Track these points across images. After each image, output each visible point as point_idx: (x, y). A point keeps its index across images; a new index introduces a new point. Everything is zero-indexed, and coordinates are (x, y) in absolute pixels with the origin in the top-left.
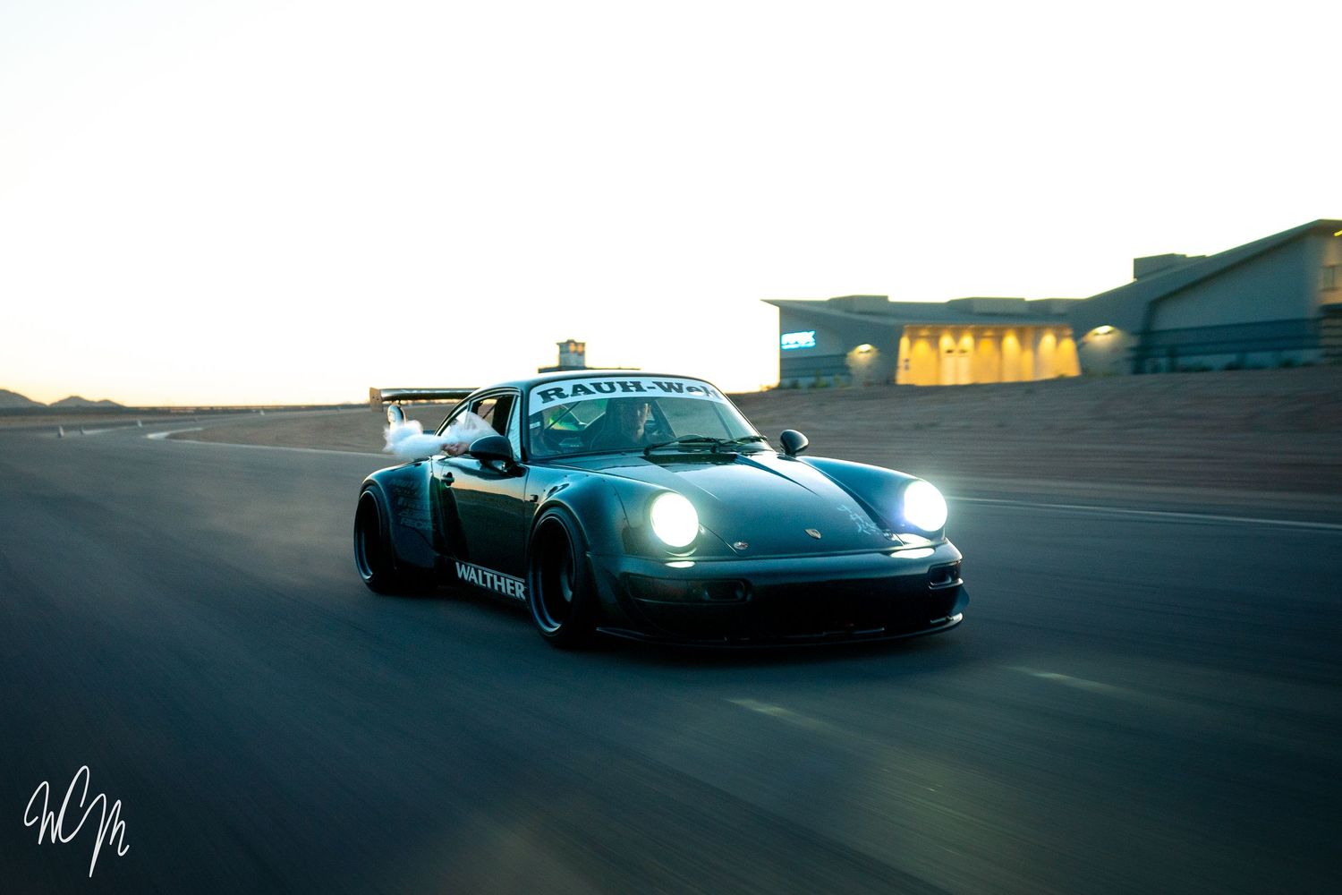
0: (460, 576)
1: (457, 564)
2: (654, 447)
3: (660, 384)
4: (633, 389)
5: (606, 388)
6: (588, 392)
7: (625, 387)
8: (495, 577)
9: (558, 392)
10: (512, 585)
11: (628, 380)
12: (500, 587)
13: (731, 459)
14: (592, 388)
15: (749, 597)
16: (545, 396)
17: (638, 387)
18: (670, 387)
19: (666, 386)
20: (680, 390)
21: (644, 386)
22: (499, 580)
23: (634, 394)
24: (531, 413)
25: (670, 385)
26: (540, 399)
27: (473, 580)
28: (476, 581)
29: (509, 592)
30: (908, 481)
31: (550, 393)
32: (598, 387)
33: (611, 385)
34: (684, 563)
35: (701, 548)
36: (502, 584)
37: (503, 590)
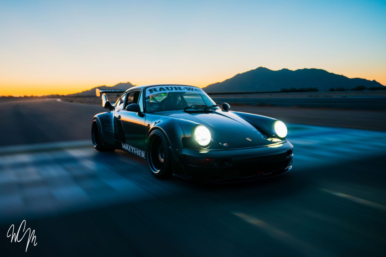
0: (123, 147)
1: (122, 144)
2: (187, 108)
3: (186, 88)
4: (179, 89)
5: (170, 89)
6: (164, 90)
7: (176, 89)
8: (135, 150)
9: (155, 90)
10: (140, 153)
11: (177, 86)
12: (136, 153)
13: (211, 112)
14: (166, 89)
15: (231, 165)
16: (151, 91)
17: (180, 89)
18: (189, 89)
19: (188, 89)
20: (192, 90)
21: (182, 89)
22: (136, 150)
23: (179, 91)
24: (147, 96)
26: (149, 92)
27: (127, 150)
29: (139, 155)
30: (274, 121)
31: (152, 90)
32: (167, 88)
33: (171, 88)
35: (211, 145)
36: (137, 152)
37: (137, 154)
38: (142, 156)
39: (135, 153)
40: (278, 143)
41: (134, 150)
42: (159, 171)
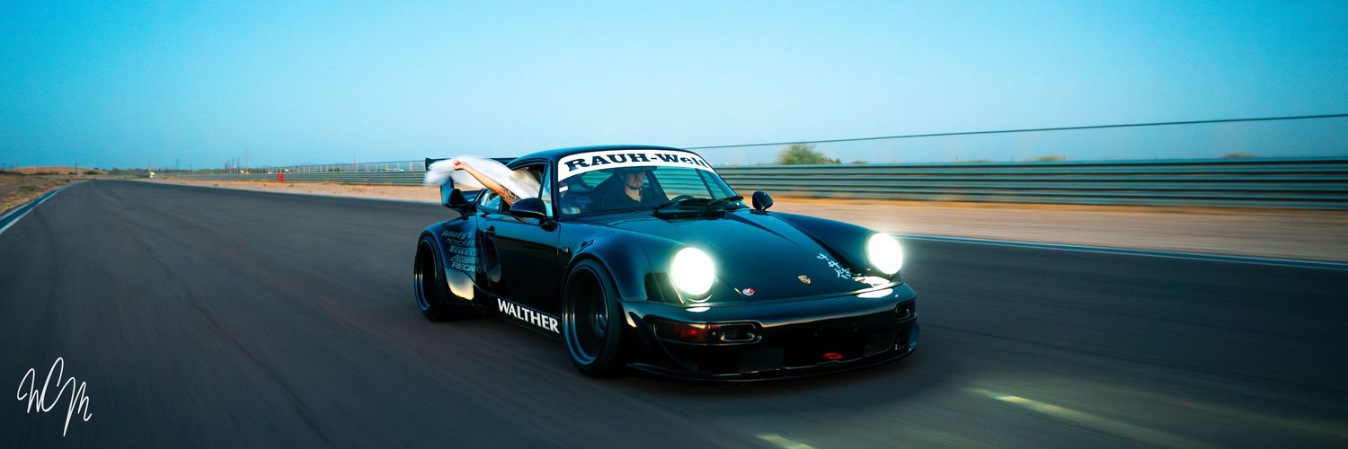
0: (501, 309)
1: (499, 300)
2: (663, 206)
3: (660, 156)
4: (640, 159)
5: (619, 159)
6: (604, 162)
7: (634, 158)
8: (532, 313)
9: (581, 162)
10: (546, 320)
11: (636, 152)
12: (536, 321)
13: (721, 215)
14: (608, 159)
15: (760, 338)
16: (571, 165)
17: (644, 158)
18: (668, 158)
19: (665, 157)
20: (676, 160)
21: (648, 157)
22: (535, 315)
23: (641, 163)
25: (668, 156)
26: (567, 167)
27: (512, 313)
28: (515, 315)
29: (544, 326)
30: (871, 235)
31: (575, 162)
32: (612, 157)
33: (622, 156)
34: (701, 308)
35: (716, 295)
36: (538, 319)
37: (539, 324)
38: (552, 329)
39: (533, 322)
40: (875, 288)
41: (529, 314)
42: (591, 359)
